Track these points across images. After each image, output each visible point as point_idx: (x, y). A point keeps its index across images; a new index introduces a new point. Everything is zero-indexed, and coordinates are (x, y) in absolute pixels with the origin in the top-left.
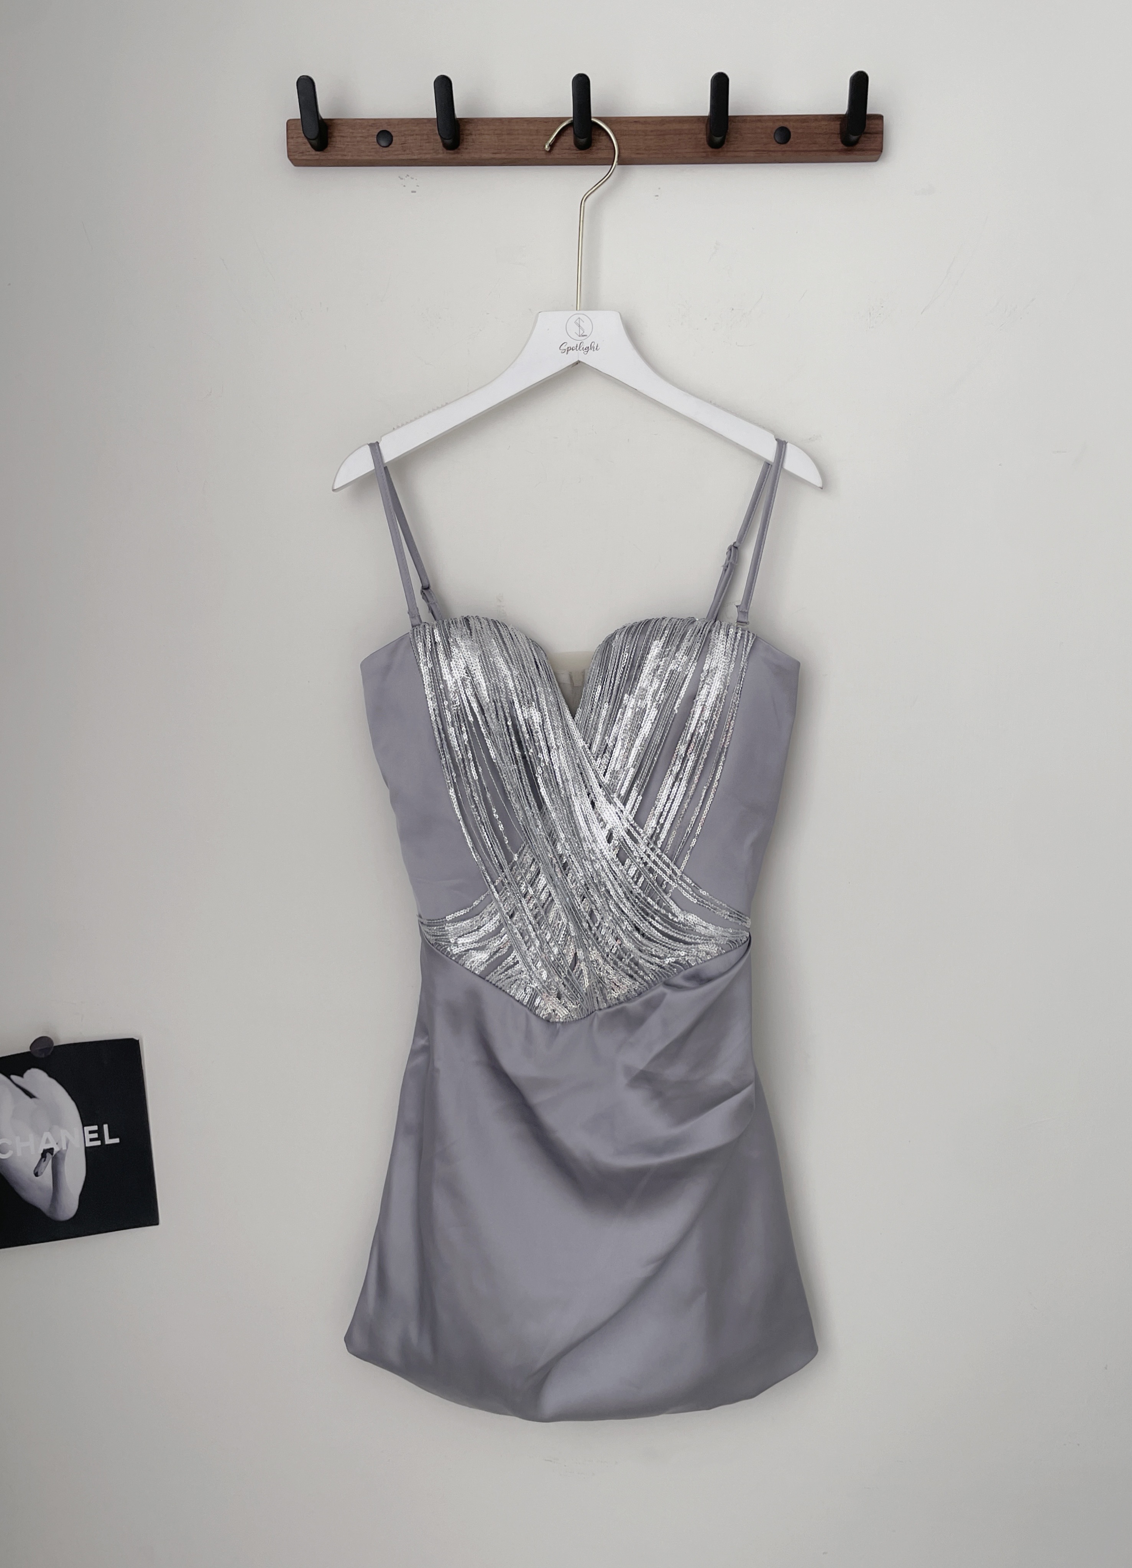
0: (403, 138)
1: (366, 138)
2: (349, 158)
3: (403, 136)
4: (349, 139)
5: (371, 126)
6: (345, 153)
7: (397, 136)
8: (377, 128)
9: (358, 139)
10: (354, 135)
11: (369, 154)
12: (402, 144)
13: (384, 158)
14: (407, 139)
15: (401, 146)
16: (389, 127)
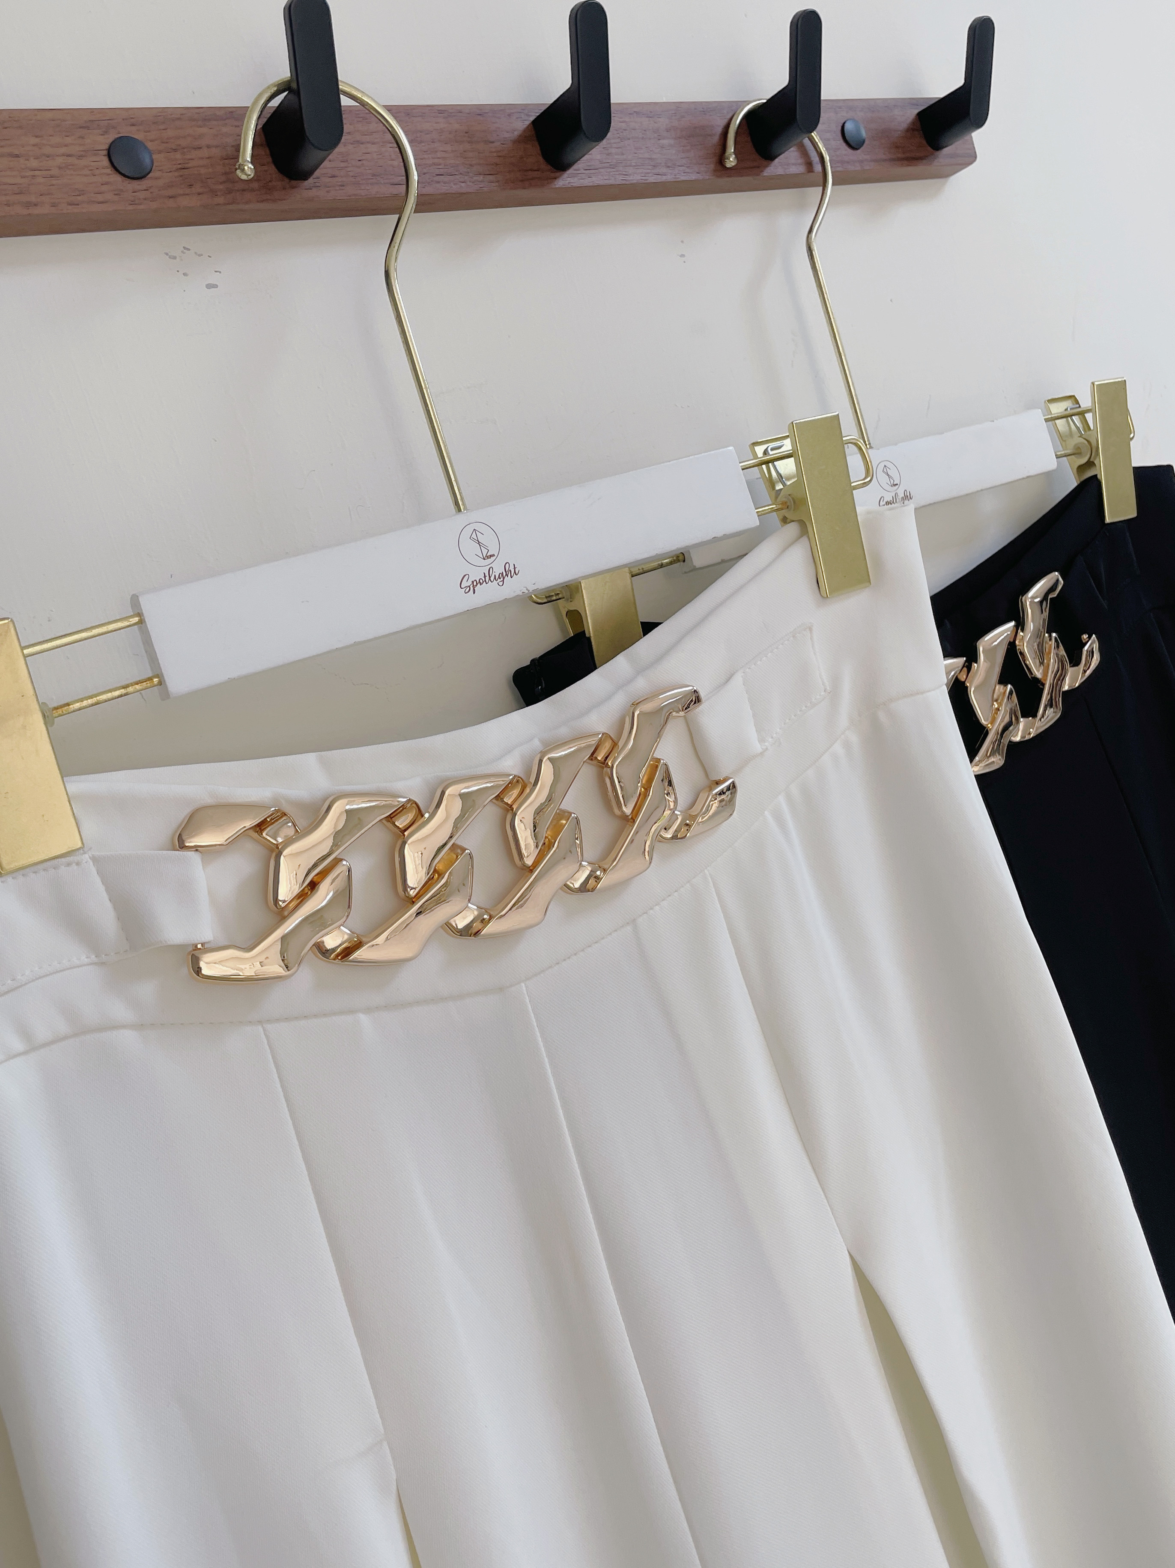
0: (178, 155)
1: (80, 157)
2: (45, 210)
3: (175, 150)
4: (34, 163)
5: (88, 128)
6: (33, 199)
7: (160, 152)
8: (106, 133)
9: (59, 160)
10: (47, 150)
11: (100, 198)
12: (177, 170)
13: (142, 207)
14: (188, 157)
15: (176, 174)
16: (134, 128)
